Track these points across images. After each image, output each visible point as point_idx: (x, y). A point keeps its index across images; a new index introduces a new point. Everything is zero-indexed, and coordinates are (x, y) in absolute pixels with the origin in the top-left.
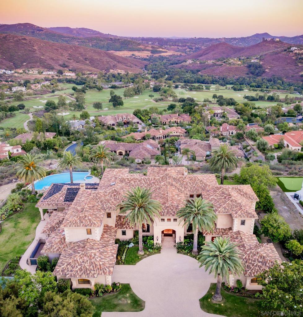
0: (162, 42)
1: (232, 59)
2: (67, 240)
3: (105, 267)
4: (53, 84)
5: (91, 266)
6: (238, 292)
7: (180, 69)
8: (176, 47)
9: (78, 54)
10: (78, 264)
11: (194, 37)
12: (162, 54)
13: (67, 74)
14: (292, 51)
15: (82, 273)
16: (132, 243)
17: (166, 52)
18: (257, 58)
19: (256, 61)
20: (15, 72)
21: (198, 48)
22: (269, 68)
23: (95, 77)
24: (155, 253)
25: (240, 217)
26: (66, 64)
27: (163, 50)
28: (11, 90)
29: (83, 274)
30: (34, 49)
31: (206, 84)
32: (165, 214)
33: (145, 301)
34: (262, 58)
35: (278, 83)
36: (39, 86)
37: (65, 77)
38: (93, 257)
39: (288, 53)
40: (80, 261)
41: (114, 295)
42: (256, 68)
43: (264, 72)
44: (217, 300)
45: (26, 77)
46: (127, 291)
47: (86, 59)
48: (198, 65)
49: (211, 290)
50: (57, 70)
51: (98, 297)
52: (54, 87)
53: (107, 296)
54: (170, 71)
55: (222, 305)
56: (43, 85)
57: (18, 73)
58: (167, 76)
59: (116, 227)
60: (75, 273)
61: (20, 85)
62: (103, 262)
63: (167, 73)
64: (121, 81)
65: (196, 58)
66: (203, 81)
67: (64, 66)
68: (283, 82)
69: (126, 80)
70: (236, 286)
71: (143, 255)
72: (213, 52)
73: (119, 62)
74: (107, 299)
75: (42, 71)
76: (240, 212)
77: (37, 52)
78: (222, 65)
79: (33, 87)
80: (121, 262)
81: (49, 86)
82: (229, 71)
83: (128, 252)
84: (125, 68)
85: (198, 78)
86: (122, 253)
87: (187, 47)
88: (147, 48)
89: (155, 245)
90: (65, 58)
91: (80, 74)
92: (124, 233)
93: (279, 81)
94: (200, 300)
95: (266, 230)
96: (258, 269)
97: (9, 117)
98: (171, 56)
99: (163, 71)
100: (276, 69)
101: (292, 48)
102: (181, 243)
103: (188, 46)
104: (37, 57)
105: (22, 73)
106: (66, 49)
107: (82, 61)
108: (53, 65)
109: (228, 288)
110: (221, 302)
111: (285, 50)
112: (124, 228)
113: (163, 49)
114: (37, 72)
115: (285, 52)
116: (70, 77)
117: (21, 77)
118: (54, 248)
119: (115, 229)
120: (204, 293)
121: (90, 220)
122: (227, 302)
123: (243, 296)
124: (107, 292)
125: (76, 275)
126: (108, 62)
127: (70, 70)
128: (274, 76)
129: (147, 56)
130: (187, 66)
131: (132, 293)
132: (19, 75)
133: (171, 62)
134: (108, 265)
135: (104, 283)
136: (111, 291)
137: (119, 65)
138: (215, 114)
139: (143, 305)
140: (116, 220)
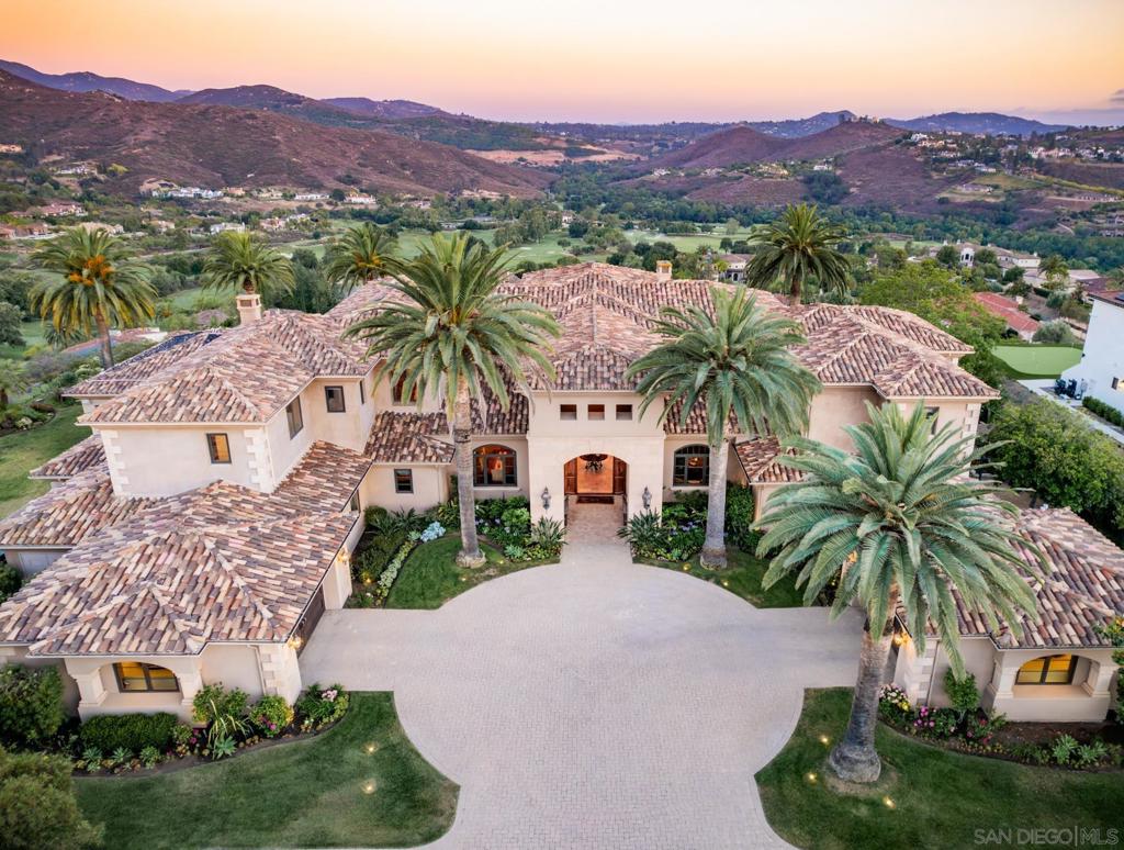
0: (592, 133)
1: (766, 165)
2: (122, 493)
3: (258, 601)
4: (317, 221)
5: (186, 597)
6: (955, 734)
7: (637, 188)
8: (627, 142)
9: (383, 152)
10: (120, 586)
11: (670, 121)
12: (593, 158)
13: (354, 200)
14: (914, 144)
15: (123, 629)
16: (437, 524)
17: (603, 153)
18: (827, 162)
19: (825, 167)
20: (226, 195)
21: (681, 145)
22: (858, 183)
23: (426, 207)
24: (536, 562)
25: (916, 391)
26: (353, 176)
27: (596, 149)
28: (207, 229)
29: (130, 634)
30: (275, 140)
31: (701, 222)
32: (579, 381)
33: (457, 781)
34: (839, 162)
35: (884, 219)
36: (282, 223)
37: (350, 207)
38: (206, 553)
39: (905, 148)
40: (137, 572)
41: (295, 751)
42: (827, 185)
43: (846, 194)
44: (854, 776)
45: (251, 205)
46: (372, 727)
47: (403, 166)
48: (682, 180)
49: (813, 723)
50: (330, 189)
51: (209, 758)
52: (319, 226)
53: (257, 755)
54: (611, 194)
55: (889, 803)
56: (291, 220)
57: (232, 196)
58: (603, 205)
59: (368, 452)
60: (83, 633)
61: (233, 219)
62: (256, 576)
63: (604, 197)
64: (489, 215)
65: (675, 164)
66: (696, 215)
67: (350, 180)
68: (894, 217)
69: (502, 212)
70: (943, 701)
71: (480, 570)
72: (718, 151)
73: (485, 173)
74: (252, 772)
75: (292, 193)
76: (912, 372)
77: (282, 147)
78: (741, 177)
79: (264, 224)
80: (375, 595)
81: (305, 224)
82: (759, 191)
83: (412, 558)
84: (500, 187)
85: (682, 208)
86: (382, 561)
87: (653, 143)
88: (556, 144)
89: (537, 525)
90: (352, 162)
91: (388, 200)
92: (404, 484)
93: (885, 214)
94: (758, 777)
95: (1025, 461)
96: (1059, 608)
97: (190, 287)
98: (614, 162)
99: (594, 195)
100: (877, 187)
101: (914, 137)
102: (650, 519)
103: (656, 140)
104: (282, 159)
105: (241, 197)
106: (353, 141)
107: (394, 170)
108: (320, 177)
109: (902, 711)
110: (880, 790)
111: (897, 142)
112: (402, 457)
113: (594, 145)
114: (280, 194)
115: (898, 146)
116: (363, 207)
117: (240, 206)
118: (48, 523)
119: (364, 460)
120: (777, 739)
121: (225, 395)
122: (913, 784)
123: (990, 755)
124: (261, 734)
125: (88, 640)
126: (457, 173)
127: (362, 191)
128: (871, 201)
129: (557, 162)
130: (653, 182)
131: (394, 739)
132: (234, 201)
133: (615, 175)
134: (275, 594)
135: (251, 687)
136: (284, 731)
137: (486, 180)
138: (729, 271)
139: (444, 805)
140: (374, 427)
